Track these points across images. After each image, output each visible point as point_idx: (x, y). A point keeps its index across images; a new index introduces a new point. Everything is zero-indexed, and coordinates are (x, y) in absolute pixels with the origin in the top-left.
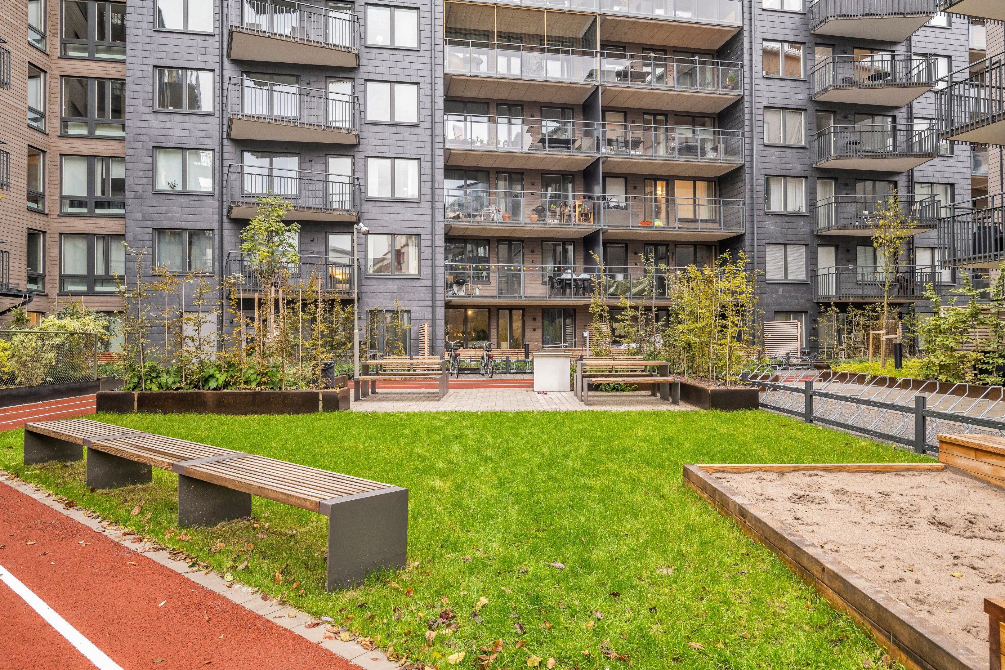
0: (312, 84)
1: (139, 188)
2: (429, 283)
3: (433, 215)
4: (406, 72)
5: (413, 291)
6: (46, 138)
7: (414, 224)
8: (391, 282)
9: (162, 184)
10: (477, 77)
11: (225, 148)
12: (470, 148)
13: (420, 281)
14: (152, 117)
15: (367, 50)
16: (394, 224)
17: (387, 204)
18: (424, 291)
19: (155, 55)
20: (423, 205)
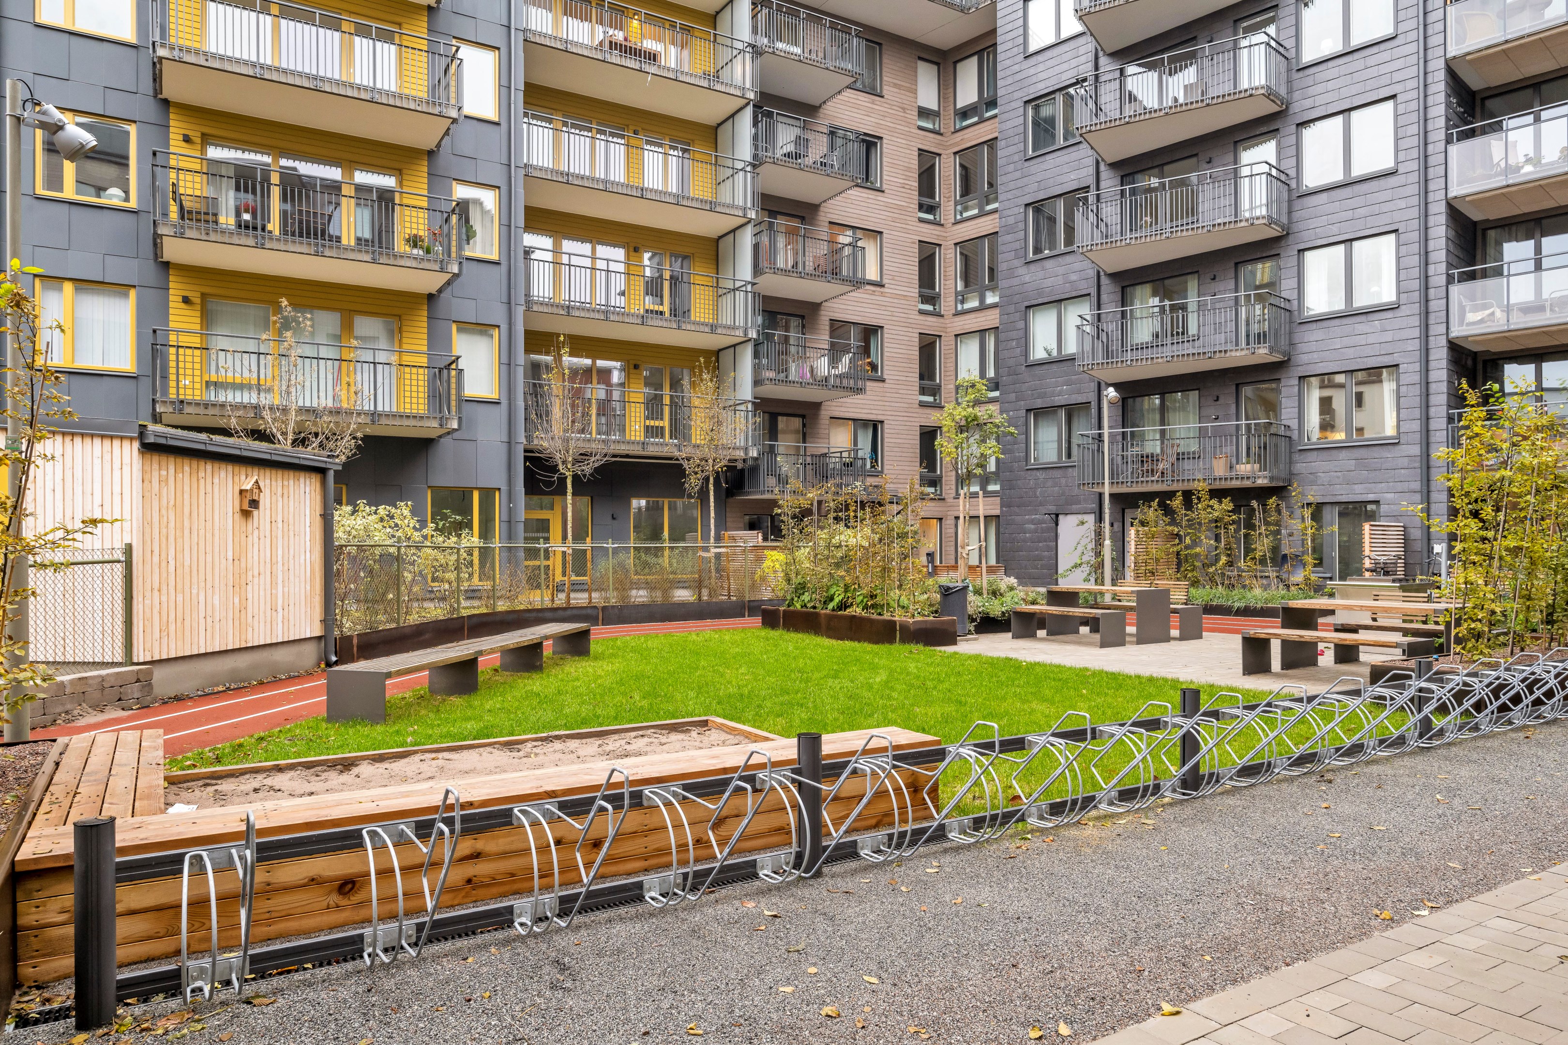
0: (1215, 161)
1: (1011, 362)
2: (1416, 450)
3: (1426, 327)
4: (1371, 84)
5: (1384, 466)
6: (941, 320)
7: (1389, 348)
8: (1344, 454)
9: (1038, 353)
10: (1523, 37)
11: (1102, 288)
12: (1504, 183)
13: (1397, 448)
14: (1022, 271)
15: (1301, 74)
16: (1350, 353)
17: (1337, 322)
18: (1406, 465)
19: (1027, 190)
20: (1404, 310)
